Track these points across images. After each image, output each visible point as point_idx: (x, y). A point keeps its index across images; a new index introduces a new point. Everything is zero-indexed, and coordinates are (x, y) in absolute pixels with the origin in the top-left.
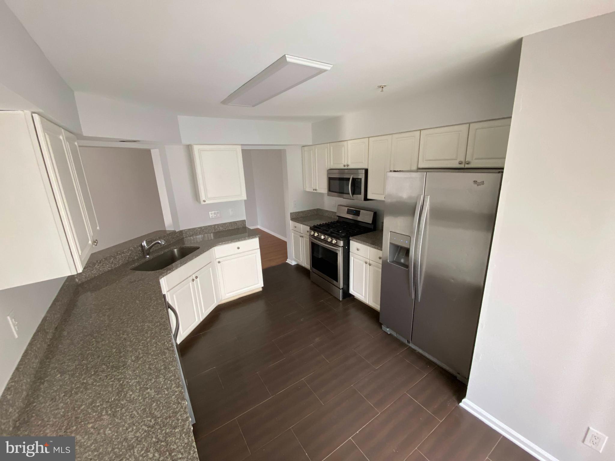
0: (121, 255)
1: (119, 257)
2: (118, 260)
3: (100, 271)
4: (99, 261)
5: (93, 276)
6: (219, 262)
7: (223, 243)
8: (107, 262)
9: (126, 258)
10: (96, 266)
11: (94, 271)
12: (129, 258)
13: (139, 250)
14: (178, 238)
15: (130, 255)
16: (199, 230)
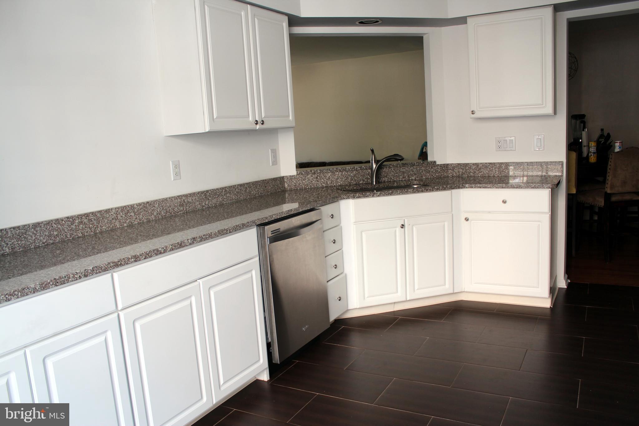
0: (342, 173)
1: (339, 174)
2: (336, 178)
3: (313, 184)
4: (313, 171)
5: (304, 186)
6: (467, 219)
7: (476, 185)
8: (323, 176)
9: (347, 178)
10: (309, 176)
11: (306, 182)
12: (352, 180)
13: (368, 173)
14: (437, 175)
15: (355, 175)
16: (474, 167)
